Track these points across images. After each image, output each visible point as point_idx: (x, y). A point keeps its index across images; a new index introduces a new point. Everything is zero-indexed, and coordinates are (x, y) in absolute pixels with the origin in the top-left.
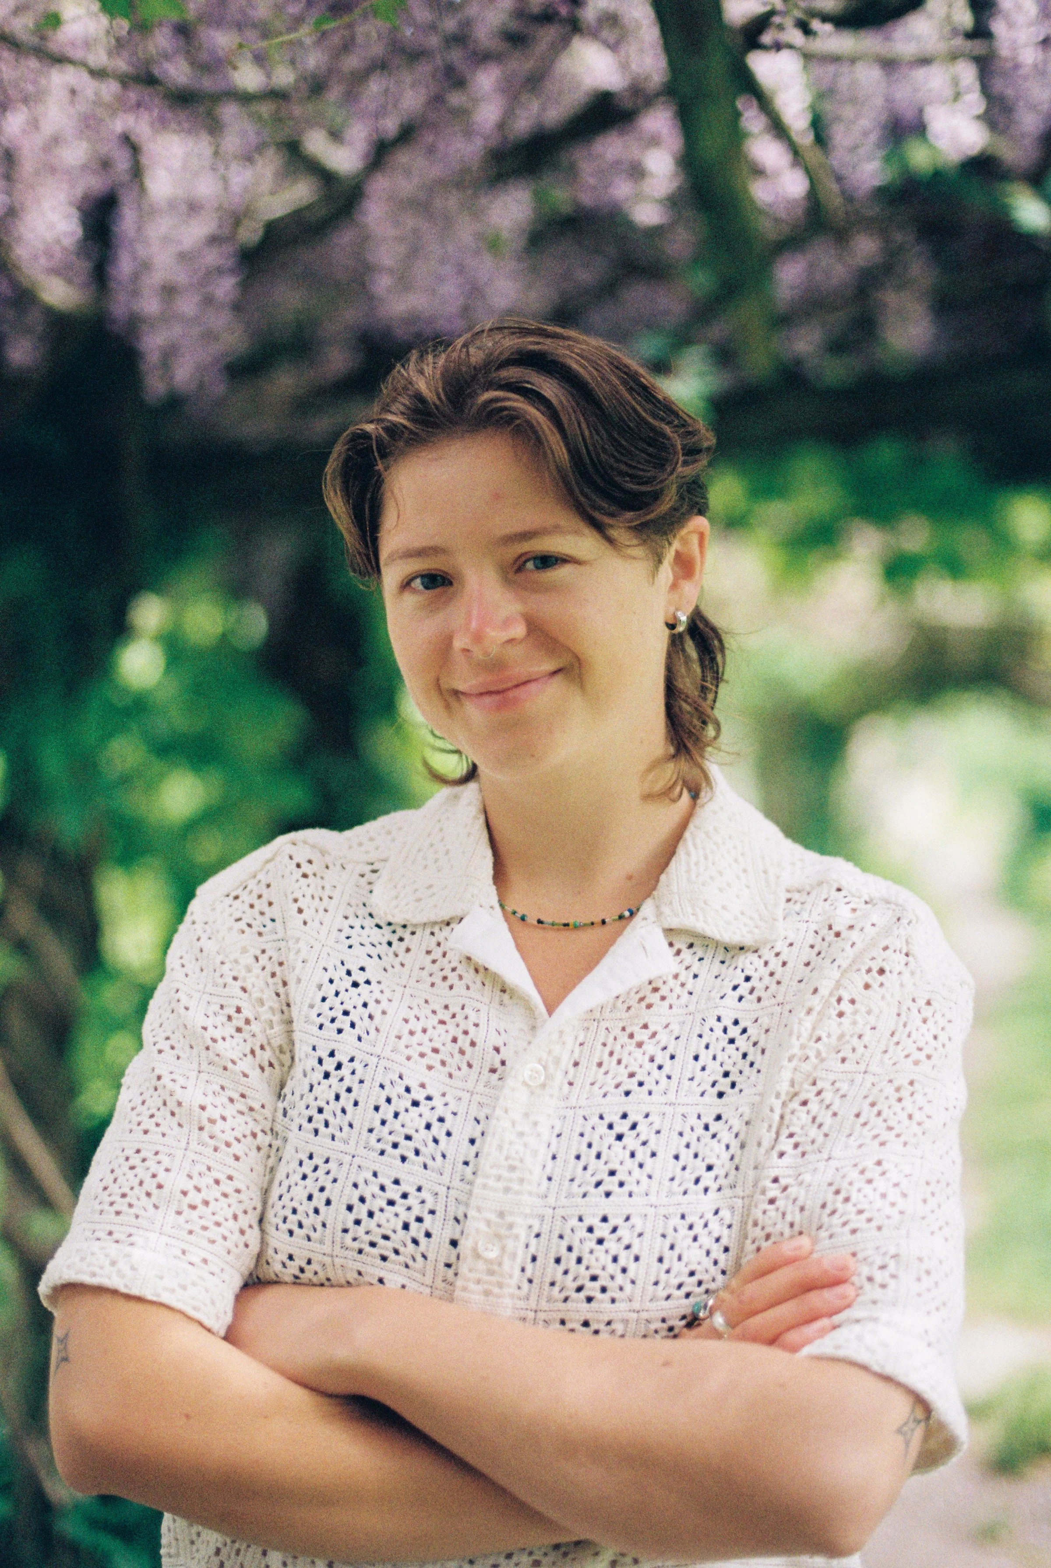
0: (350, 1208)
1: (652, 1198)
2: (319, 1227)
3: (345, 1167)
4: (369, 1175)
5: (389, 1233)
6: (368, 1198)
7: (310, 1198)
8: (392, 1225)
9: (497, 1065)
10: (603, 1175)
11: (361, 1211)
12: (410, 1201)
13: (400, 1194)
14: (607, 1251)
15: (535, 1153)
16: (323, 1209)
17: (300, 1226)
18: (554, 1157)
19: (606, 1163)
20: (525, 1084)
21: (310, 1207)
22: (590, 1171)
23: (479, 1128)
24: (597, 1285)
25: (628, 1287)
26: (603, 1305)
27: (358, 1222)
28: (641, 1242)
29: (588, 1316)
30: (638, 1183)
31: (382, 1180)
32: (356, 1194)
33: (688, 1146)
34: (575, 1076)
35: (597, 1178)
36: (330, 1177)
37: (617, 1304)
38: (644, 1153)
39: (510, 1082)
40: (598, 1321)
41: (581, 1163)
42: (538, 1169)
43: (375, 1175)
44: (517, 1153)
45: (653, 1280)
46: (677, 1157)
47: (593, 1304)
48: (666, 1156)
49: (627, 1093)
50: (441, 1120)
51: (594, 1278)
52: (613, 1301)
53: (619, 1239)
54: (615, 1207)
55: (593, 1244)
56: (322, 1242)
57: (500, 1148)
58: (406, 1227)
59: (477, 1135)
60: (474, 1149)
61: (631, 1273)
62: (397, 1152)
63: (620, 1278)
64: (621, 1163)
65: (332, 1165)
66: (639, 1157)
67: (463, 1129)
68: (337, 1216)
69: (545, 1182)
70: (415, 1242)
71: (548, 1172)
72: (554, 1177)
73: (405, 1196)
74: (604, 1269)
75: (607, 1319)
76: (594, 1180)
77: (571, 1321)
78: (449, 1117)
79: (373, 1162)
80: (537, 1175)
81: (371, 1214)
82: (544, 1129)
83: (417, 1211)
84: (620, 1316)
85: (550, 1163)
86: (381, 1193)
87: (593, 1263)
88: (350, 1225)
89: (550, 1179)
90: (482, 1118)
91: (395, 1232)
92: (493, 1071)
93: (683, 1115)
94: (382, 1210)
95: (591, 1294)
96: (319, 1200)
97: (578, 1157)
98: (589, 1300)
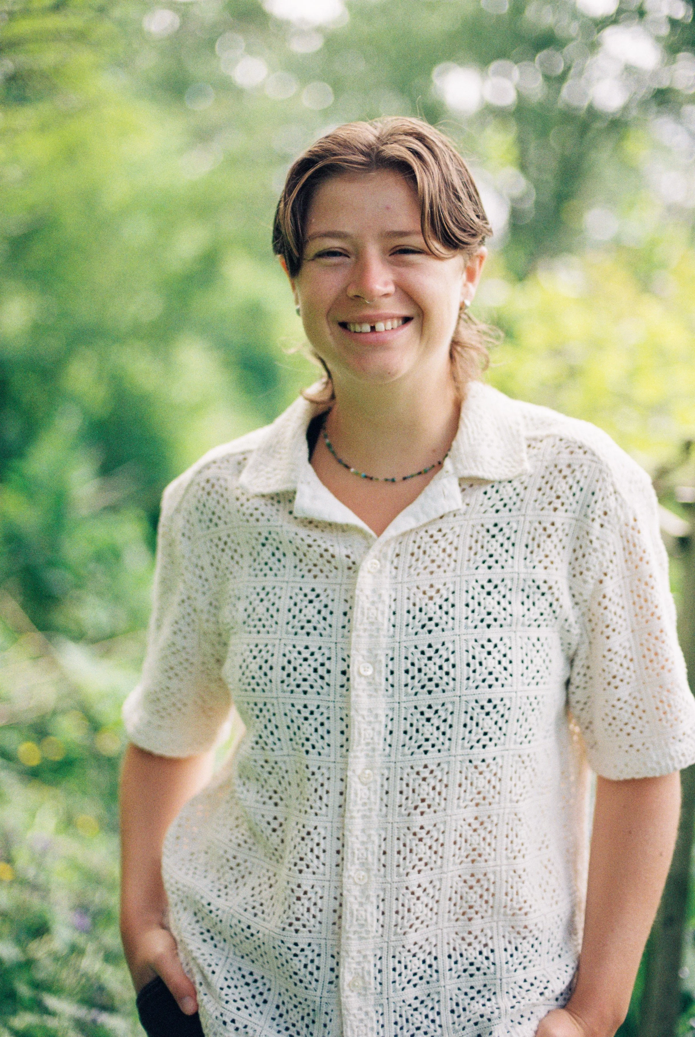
0: (283, 668)
1: (457, 631)
2: (268, 683)
3: (277, 647)
4: (291, 648)
5: (306, 677)
6: (292, 660)
7: (261, 668)
8: (308, 672)
9: (351, 565)
10: (425, 621)
11: (290, 669)
12: (316, 656)
13: (309, 654)
14: (435, 664)
15: (383, 613)
16: (269, 672)
17: (258, 684)
18: (394, 613)
19: (426, 614)
20: (369, 572)
21: (261, 673)
22: (417, 620)
23: (348, 605)
24: (433, 683)
25: (451, 683)
26: (438, 694)
27: (289, 675)
28: (455, 657)
29: (431, 702)
30: (447, 623)
31: (298, 648)
32: (286, 659)
33: (473, 598)
34: (398, 563)
35: (423, 623)
36: (270, 654)
37: (446, 693)
38: (447, 606)
39: (361, 574)
40: (437, 704)
41: (411, 615)
42: (386, 622)
43: (294, 647)
44: (373, 614)
45: (466, 677)
46: (467, 605)
47: (432, 694)
48: (460, 606)
49: (432, 573)
50: (326, 606)
51: (430, 680)
52: (444, 691)
53: (441, 656)
54: (436, 638)
55: (426, 661)
56: (271, 691)
57: (363, 613)
58: (315, 670)
59: (347, 609)
60: (347, 618)
61: (452, 675)
62: (304, 631)
63: (445, 678)
64: (435, 613)
65: (269, 647)
66: (445, 608)
67: (339, 608)
68: (277, 675)
69: (392, 628)
70: (322, 678)
71: (392, 622)
72: (397, 625)
73: (312, 654)
74: (435, 673)
75: (441, 702)
76: (420, 624)
77: (420, 706)
78: (330, 603)
79: (292, 640)
80: (386, 625)
81: (295, 669)
82: (386, 598)
83: (320, 660)
84: (449, 699)
85: (392, 617)
86: (299, 656)
87: (428, 670)
88: (285, 677)
89: (394, 626)
90: (348, 598)
91: (309, 675)
92: (349, 568)
93: (467, 581)
94: (301, 665)
95: (430, 689)
96: (266, 668)
97: (408, 612)
98: (430, 692)
